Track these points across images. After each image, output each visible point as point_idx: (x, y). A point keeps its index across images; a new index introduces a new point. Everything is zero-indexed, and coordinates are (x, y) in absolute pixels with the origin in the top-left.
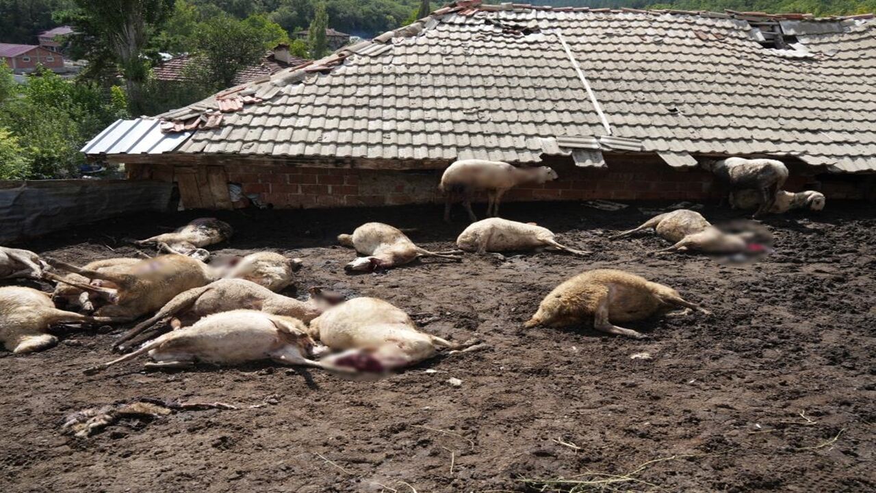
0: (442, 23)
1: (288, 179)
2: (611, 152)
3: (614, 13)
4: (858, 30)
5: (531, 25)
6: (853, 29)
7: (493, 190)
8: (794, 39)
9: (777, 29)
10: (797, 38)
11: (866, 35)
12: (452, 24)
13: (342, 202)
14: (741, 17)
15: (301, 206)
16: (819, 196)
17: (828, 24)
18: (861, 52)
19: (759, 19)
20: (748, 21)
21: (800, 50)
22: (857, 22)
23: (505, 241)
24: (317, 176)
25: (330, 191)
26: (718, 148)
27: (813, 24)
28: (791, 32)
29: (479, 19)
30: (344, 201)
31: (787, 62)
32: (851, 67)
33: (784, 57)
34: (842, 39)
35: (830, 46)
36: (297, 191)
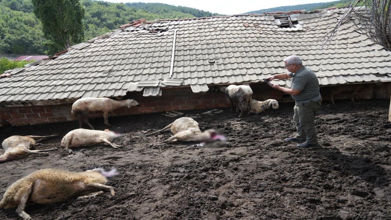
0: (123, 31)
1: (18, 112)
2: (166, 87)
3: (208, 19)
4: (328, 15)
5: (164, 28)
6: (326, 15)
7: (101, 112)
8: (296, 22)
9: (289, 19)
10: (298, 21)
11: (332, 17)
12: (128, 31)
13: (47, 121)
14: (270, 15)
15: (29, 125)
16: (274, 101)
17: (314, 13)
18: (329, 25)
19: (280, 15)
20: (274, 16)
21: (298, 27)
22: (329, 11)
23: (78, 142)
24: (31, 109)
25: (40, 116)
26: (225, 80)
27: (306, 15)
28: (295, 19)
29: (141, 28)
30: (47, 120)
31: (288, 33)
32: (321, 33)
33: (287, 31)
34: (320, 20)
35: (314, 24)
36: (24, 117)
